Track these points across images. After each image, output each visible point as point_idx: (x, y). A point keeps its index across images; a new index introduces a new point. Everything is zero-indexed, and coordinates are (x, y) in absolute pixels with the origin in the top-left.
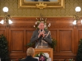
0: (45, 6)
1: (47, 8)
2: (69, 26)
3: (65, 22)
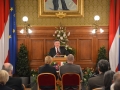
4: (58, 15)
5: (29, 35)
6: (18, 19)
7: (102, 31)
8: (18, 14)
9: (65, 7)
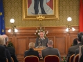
0: (43, 18)
1: (45, 20)
2: (63, 33)
3: (59, 30)
4: (38, 18)
5: (15, 34)
6: (6, 22)
7: (74, 29)
8: (6, 18)
9: (43, 12)
